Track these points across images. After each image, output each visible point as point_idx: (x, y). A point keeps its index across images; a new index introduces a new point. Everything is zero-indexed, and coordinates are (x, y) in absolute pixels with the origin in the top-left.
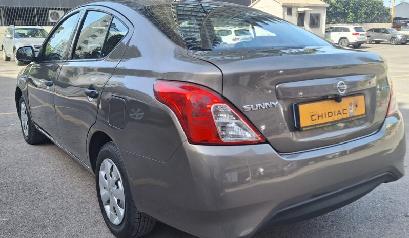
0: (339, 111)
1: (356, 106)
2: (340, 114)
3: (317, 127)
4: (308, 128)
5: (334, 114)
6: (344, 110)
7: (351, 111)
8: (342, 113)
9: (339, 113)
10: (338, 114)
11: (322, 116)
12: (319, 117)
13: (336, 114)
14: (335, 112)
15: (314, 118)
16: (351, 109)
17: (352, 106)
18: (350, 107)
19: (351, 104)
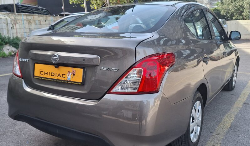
0: (59, 74)
1: (74, 75)
2: (60, 76)
3: (42, 78)
4: (37, 78)
5: (55, 75)
6: (63, 74)
7: (69, 77)
8: (61, 76)
9: (59, 75)
10: (58, 76)
11: (47, 73)
12: (45, 73)
13: (57, 75)
14: (56, 74)
15: (42, 73)
16: (69, 75)
17: (70, 74)
18: (68, 74)
19: (69, 72)
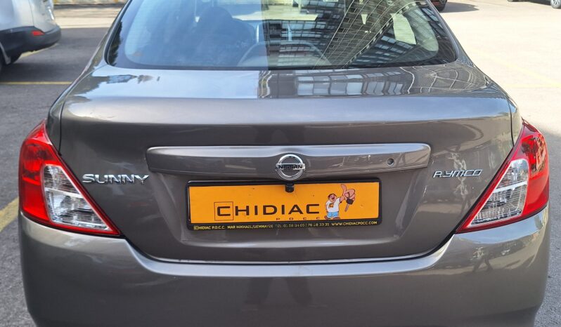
0: (295, 206)
1: (350, 201)
2: (299, 211)
5: (279, 210)
6: (310, 205)
8: (304, 211)
9: (296, 209)
10: (292, 211)
11: (247, 211)
12: (238, 211)
13: (287, 210)
14: (283, 206)
15: (223, 211)
16: (331, 206)
17: (337, 201)
18: (329, 202)
19: (332, 197)
